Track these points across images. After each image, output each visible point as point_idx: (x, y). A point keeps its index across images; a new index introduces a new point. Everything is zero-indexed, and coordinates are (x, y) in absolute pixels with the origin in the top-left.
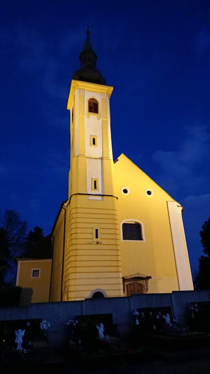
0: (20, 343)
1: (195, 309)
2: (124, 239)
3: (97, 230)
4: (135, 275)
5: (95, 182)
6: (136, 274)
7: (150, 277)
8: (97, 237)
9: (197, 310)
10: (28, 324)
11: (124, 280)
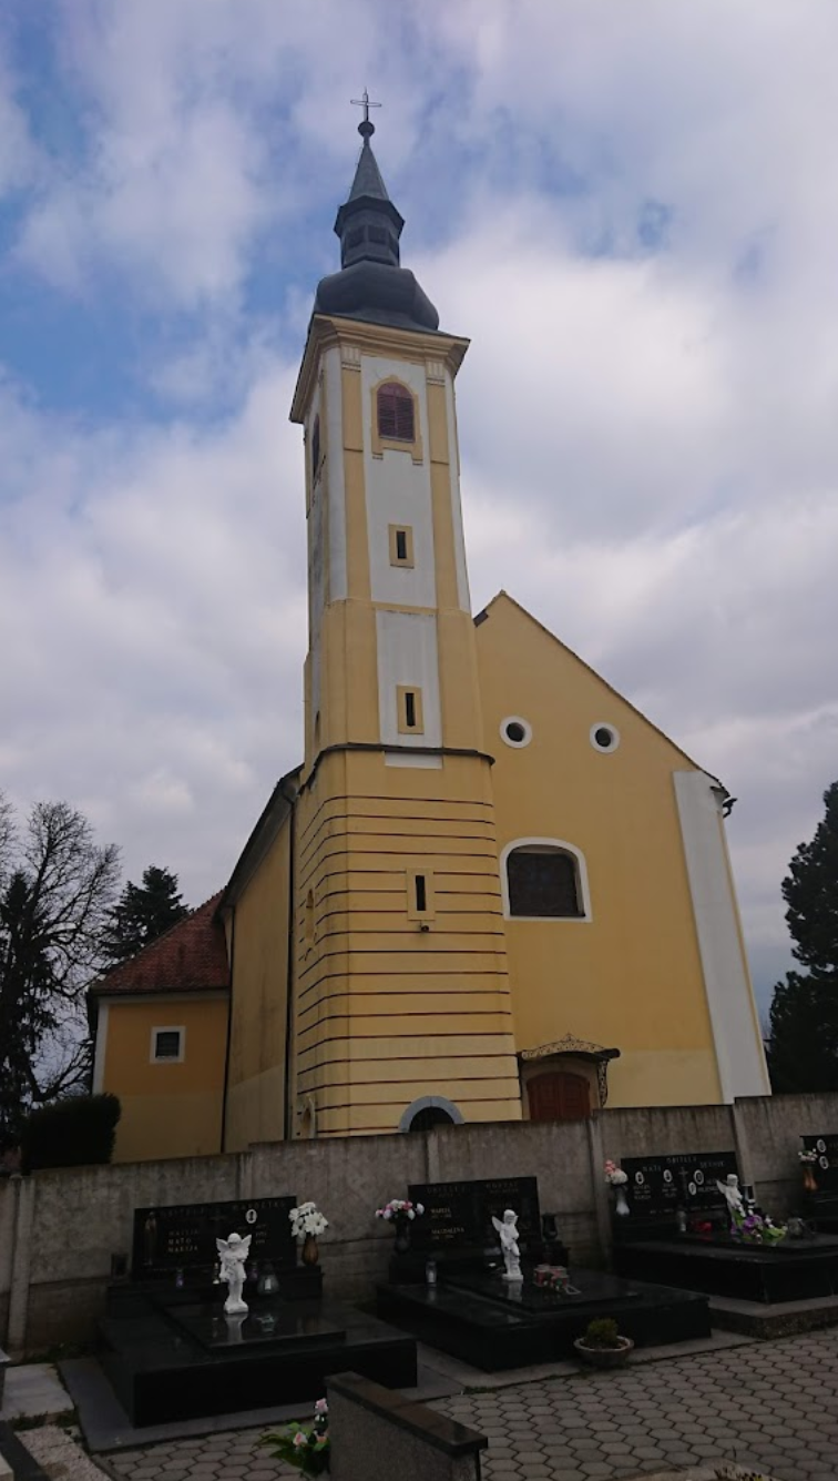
0: (236, 1283)
1: (817, 1160)
2: (513, 913)
3: (420, 881)
4: (558, 1046)
5: (410, 697)
6: (562, 1042)
7: (615, 1053)
8: (421, 906)
9: (825, 1164)
10: (251, 1217)
11: (521, 1063)
